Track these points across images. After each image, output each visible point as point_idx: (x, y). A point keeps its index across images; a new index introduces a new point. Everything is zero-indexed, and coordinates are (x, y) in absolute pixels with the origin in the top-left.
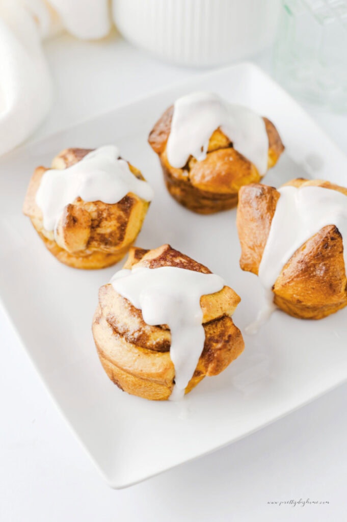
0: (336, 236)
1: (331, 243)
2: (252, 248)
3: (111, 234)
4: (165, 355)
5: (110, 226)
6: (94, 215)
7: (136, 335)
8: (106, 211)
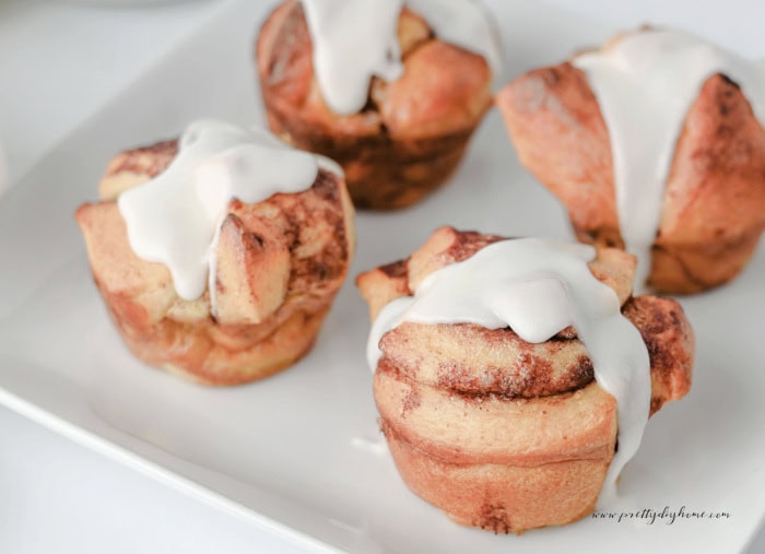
0: (729, 88)
1: (730, 102)
2: (587, 178)
3: (326, 252)
4: (591, 390)
5: (319, 236)
6: (281, 223)
7: (524, 374)
8: (300, 207)
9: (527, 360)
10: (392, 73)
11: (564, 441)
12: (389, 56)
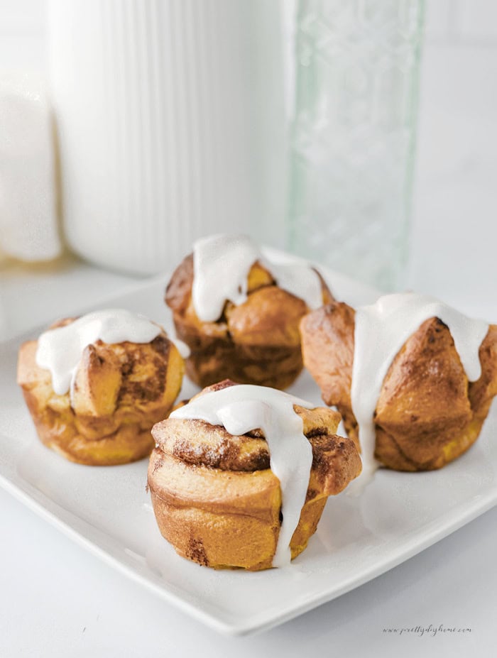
0: (441, 327)
1: (437, 335)
2: (336, 373)
3: (149, 382)
4: (265, 473)
5: (146, 371)
6: (124, 359)
7: (221, 451)
8: (138, 352)
9: (225, 443)
10: (240, 300)
11: (236, 497)
12: (240, 290)
